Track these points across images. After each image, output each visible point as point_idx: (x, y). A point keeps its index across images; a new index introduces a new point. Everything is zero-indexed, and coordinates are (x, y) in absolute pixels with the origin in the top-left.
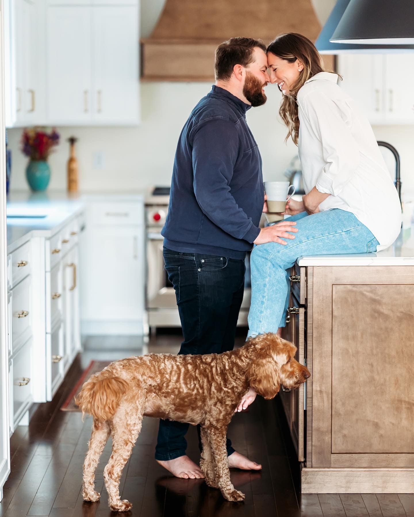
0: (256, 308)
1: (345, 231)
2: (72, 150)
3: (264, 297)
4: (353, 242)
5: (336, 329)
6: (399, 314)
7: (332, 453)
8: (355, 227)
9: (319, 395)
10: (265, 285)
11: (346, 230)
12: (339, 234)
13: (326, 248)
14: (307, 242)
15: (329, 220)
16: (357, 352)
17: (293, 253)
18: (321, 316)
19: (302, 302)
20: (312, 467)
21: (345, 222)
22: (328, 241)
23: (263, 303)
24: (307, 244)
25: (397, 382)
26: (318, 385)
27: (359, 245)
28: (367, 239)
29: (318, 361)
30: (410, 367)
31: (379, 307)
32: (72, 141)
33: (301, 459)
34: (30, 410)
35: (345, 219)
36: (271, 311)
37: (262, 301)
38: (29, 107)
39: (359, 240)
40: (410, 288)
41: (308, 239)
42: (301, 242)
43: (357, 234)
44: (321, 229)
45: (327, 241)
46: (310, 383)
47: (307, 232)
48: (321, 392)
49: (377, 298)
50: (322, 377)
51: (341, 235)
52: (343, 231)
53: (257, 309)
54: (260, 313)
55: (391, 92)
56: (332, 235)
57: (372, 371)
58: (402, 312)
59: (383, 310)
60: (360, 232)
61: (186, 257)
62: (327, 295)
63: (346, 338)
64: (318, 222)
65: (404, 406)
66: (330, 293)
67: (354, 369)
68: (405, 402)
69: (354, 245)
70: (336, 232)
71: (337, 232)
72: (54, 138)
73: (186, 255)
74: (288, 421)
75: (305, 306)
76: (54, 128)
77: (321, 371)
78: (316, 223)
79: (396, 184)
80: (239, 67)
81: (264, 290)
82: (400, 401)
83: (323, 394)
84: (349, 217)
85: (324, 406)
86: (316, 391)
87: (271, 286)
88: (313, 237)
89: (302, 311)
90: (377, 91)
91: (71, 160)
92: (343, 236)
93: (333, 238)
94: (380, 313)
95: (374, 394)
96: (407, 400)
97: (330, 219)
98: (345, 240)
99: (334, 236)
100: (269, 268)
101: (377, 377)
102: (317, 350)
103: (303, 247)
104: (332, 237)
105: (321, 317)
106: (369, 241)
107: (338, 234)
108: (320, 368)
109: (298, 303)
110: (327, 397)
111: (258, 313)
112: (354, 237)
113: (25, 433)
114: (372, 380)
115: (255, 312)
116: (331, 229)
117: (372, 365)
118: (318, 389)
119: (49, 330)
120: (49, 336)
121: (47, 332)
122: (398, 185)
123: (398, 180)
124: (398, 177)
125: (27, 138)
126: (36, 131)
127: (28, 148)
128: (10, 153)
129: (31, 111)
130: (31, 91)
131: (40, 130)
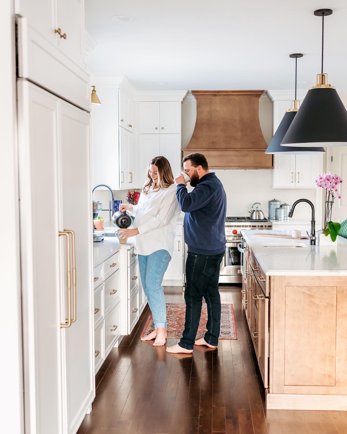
5: (288, 313)
6: (325, 304)
7: (285, 385)
9: (277, 351)
16: (300, 326)
19: (267, 295)
20: (273, 393)
25: (323, 344)
26: (277, 345)
29: (277, 331)
31: (313, 300)
33: (266, 386)
34: (119, 339)
38: (130, 180)
40: (332, 289)
46: (272, 344)
49: (312, 294)
55: (299, 173)
57: (309, 338)
58: (327, 303)
59: (315, 301)
62: (282, 292)
63: (294, 318)
65: (328, 358)
66: (284, 291)
67: (298, 336)
68: (328, 356)
74: (257, 356)
75: (269, 298)
77: (278, 337)
79: (312, 221)
82: (325, 355)
83: (280, 351)
85: (280, 357)
86: (276, 349)
89: (267, 300)
90: (292, 173)
94: (314, 303)
95: (310, 351)
96: (329, 354)
101: (311, 341)
102: (276, 325)
105: (278, 305)
108: (278, 335)
109: (265, 295)
113: (117, 352)
114: (309, 342)
117: (309, 334)
119: (129, 298)
120: (129, 301)
121: (128, 299)
122: (313, 222)
123: (313, 220)
124: (313, 218)
125: (130, 195)
126: (134, 191)
127: (130, 199)
128: (121, 202)
129: (131, 182)
130: (131, 173)
131: (136, 191)
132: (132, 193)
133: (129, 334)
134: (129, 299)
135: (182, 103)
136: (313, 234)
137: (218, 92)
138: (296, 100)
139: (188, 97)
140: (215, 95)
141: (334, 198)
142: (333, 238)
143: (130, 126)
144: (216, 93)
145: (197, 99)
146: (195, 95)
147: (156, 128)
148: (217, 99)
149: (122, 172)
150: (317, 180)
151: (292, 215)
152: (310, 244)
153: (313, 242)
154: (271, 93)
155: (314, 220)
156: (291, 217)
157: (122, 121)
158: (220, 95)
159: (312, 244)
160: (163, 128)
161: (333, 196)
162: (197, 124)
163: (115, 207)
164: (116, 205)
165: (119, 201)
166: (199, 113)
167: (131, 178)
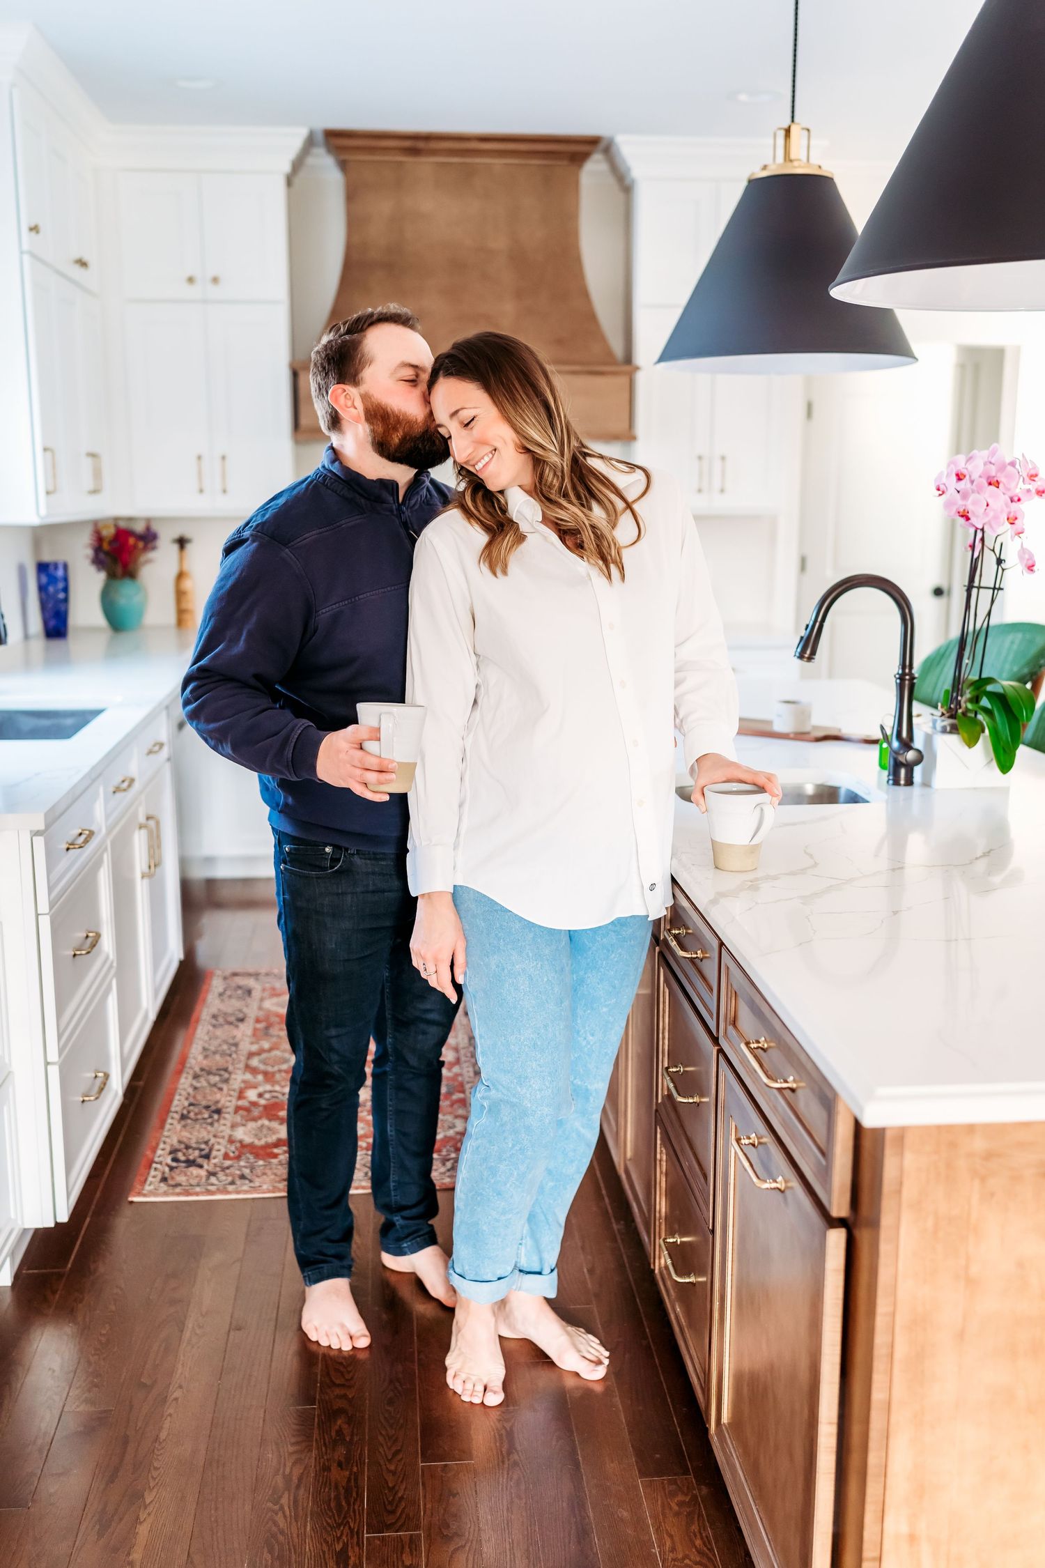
2: (181, 560)
32: (182, 542)
34: (13, 1252)
38: (89, 484)
55: (723, 458)
72: (148, 538)
76: (148, 521)
90: (700, 458)
91: (181, 576)
113: (8, 1304)
119: (53, 1056)
120: (54, 1072)
121: (49, 1060)
122: (907, 682)
123: (907, 671)
124: (908, 663)
125: (99, 539)
126: (116, 526)
127: (102, 556)
128: (66, 567)
129: (95, 492)
130: (92, 455)
131: (122, 525)
132: (108, 532)
133: (64, 1217)
134: (53, 1063)
135: (289, 181)
136: (904, 734)
137: (428, 137)
138: (793, 121)
139: (310, 161)
140: (414, 152)
141: (1003, 570)
142: (1002, 758)
143: (82, 263)
144: (421, 145)
145: (343, 166)
146: (335, 149)
147: (191, 280)
148: (424, 166)
149: (45, 450)
150: (942, 487)
151: (813, 653)
152: (891, 782)
153: (903, 772)
154: (630, 149)
155: (910, 674)
156: (810, 659)
157: (34, 229)
158: (434, 152)
160: (216, 280)
161: (999, 561)
162: (350, 266)
163: (42, 589)
164: (44, 579)
165: (56, 566)
166: (354, 223)
167: (97, 474)
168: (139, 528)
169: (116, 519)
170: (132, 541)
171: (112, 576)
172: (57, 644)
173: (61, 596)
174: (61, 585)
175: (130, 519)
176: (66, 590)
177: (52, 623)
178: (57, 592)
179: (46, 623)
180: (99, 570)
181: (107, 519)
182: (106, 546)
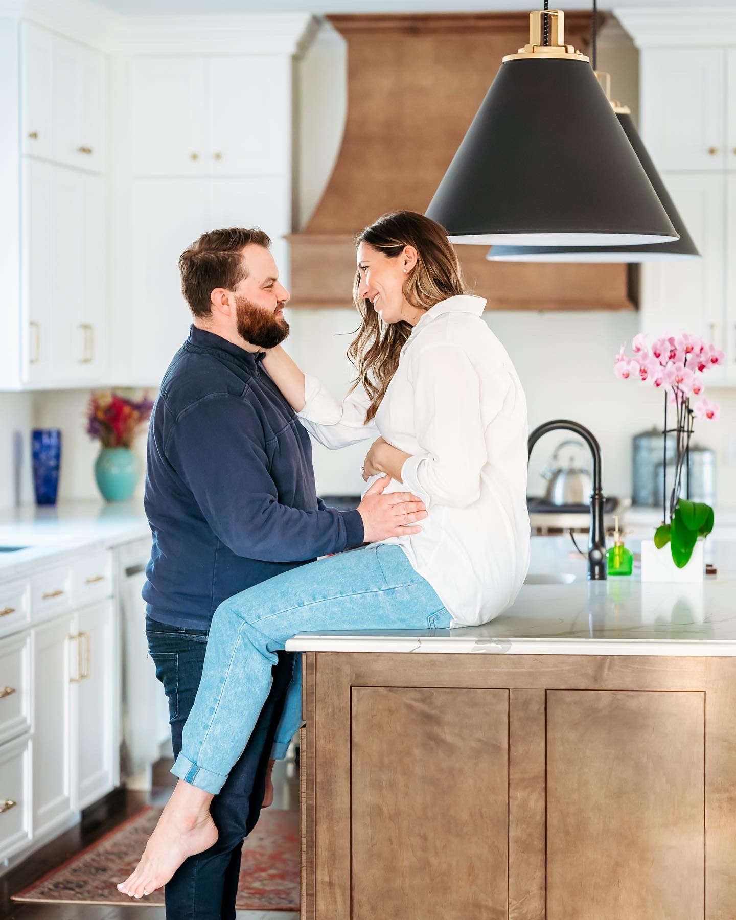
0: (199, 717)
1: (385, 589)
3: (216, 700)
4: (399, 611)
5: (359, 768)
6: (473, 744)
8: (405, 583)
9: (327, 890)
10: (222, 680)
11: (387, 589)
12: (373, 593)
13: (348, 618)
14: (312, 605)
15: (360, 567)
16: (398, 813)
17: (285, 623)
18: (329, 743)
21: (388, 574)
22: (352, 606)
23: (212, 710)
24: (311, 609)
25: (471, 870)
26: (326, 873)
27: (411, 617)
28: (428, 608)
29: (325, 827)
30: (496, 843)
31: (436, 730)
35: (389, 568)
36: (223, 728)
37: (211, 708)
38: (78, 353)
39: (411, 607)
40: (495, 696)
41: (314, 599)
42: (301, 604)
43: (407, 597)
44: (341, 583)
45: (349, 605)
46: (311, 867)
47: (315, 586)
48: (331, 884)
49: (434, 712)
50: (333, 858)
51: (376, 595)
52: (381, 589)
53: (200, 720)
54: (204, 728)
56: (360, 595)
57: (425, 849)
58: (479, 740)
59: (444, 735)
60: (415, 594)
61: (190, 637)
62: (341, 706)
63: (377, 786)
64: (338, 570)
65: (485, 915)
66: (346, 702)
67: (392, 844)
68: (487, 907)
69: (401, 617)
70: (367, 591)
71: (370, 591)
73: (191, 633)
77: (331, 847)
78: (334, 572)
80: (221, 292)
81: (219, 688)
82: (478, 906)
83: (335, 889)
84: (398, 564)
85: (336, 911)
86: (323, 882)
87: (233, 684)
88: (324, 597)
92: (380, 598)
93: (361, 601)
94: (439, 741)
95: (430, 893)
96: (490, 904)
97: (361, 565)
98: (384, 605)
99: (363, 596)
100: (238, 649)
101: (434, 861)
102: (323, 807)
103: (304, 615)
104: (359, 598)
105: (330, 746)
106: (431, 612)
107: (370, 594)
108: (329, 840)
110: (343, 895)
111: (201, 728)
112: (401, 603)
114: (425, 865)
115: (196, 723)
116: (359, 584)
117: (425, 838)
118: (326, 879)
122: (597, 501)
123: (597, 492)
124: (597, 486)
125: (96, 407)
126: (115, 397)
127: (97, 425)
128: (59, 434)
129: (86, 361)
130: (86, 327)
131: (121, 394)
132: (106, 401)
135: (294, 61)
137: (427, 18)
140: (415, 32)
141: (693, 418)
143: (86, 151)
144: (420, 24)
145: (348, 43)
146: (343, 32)
147: (195, 157)
149: (32, 324)
155: (600, 494)
157: (34, 136)
158: (432, 31)
159: (593, 578)
160: (218, 157)
162: (348, 139)
163: (35, 456)
164: (38, 446)
165: (49, 434)
166: (354, 98)
167: (89, 344)
168: (137, 398)
169: (114, 389)
170: (127, 410)
171: (107, 445)
172: (47, 510)
173: (52, 463)
174: (53, 453)
175: (129, 389)
176: (58, 457)
177: (43, 490)
178: (49, 459)
179: (37, 489)
180: (93, 438)
181: (104, 389)
182: (101, 415)
